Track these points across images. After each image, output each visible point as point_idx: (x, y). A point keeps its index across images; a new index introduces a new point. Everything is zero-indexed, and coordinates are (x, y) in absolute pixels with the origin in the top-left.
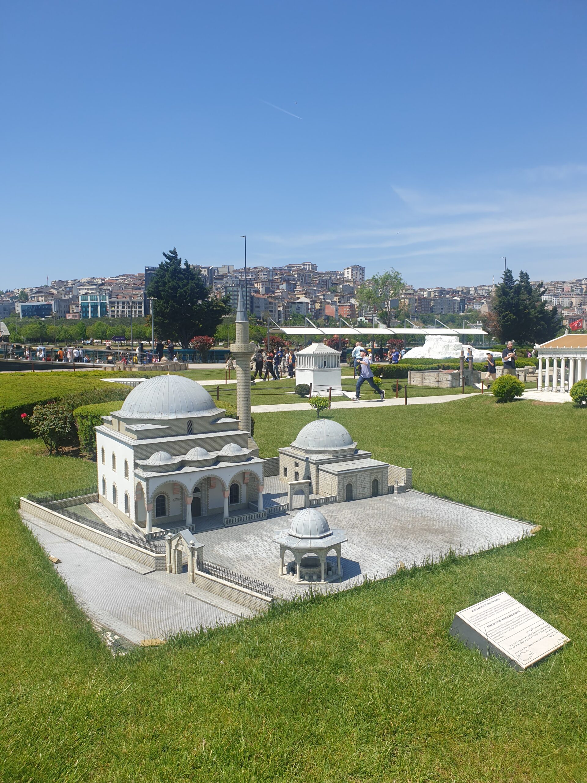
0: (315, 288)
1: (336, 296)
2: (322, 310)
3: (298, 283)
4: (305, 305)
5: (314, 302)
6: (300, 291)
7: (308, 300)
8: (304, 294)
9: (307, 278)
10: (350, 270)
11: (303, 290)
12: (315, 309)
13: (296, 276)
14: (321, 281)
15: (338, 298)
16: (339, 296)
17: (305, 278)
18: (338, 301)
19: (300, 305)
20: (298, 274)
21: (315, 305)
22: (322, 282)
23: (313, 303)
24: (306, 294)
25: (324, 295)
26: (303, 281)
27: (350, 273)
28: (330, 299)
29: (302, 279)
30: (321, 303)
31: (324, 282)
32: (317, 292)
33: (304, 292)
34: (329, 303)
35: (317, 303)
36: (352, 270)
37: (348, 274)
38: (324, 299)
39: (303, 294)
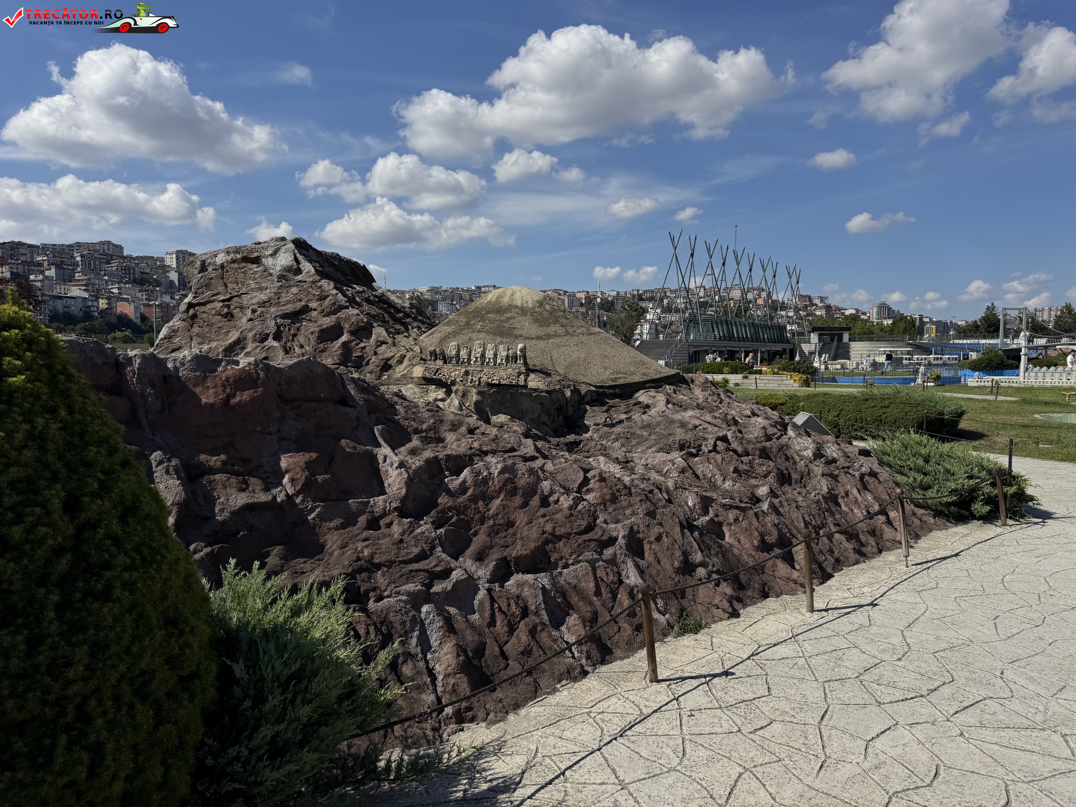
0: (106, 278)
1: (140, 291)
2: (110, 309)
3: (79, 269)
4: (80, 300)
5: (97, 298)
6: (79, 280)
7: (86, 295)
8: (85, 285)
9: (97, 262)
10: (174, 256)
11: (83, 280)
12: (98, 308)
13: (78, 259)
14: (120, 268)
15: (144, 294)
16: (146, 291)
17: (94, 263)
18: (144, 297)
19: (72, 302)
20: (82, 256)
21: (98, 303)
22: (122, 269)
23: (94, 298)
24: (87, 286)
25: (119, 288)
26: (90, 267)
27: (174, 259)
28: (128, 295)
29: (90, 264)
30: (109, 298)
31: (125, 270)
32: (110, 283)
33: (84, 283)
34: (126, 300)
35: (102, 298)
36: (177, 256)
37: (172, 261)
38: (120, 293)
39: (82, 285)
